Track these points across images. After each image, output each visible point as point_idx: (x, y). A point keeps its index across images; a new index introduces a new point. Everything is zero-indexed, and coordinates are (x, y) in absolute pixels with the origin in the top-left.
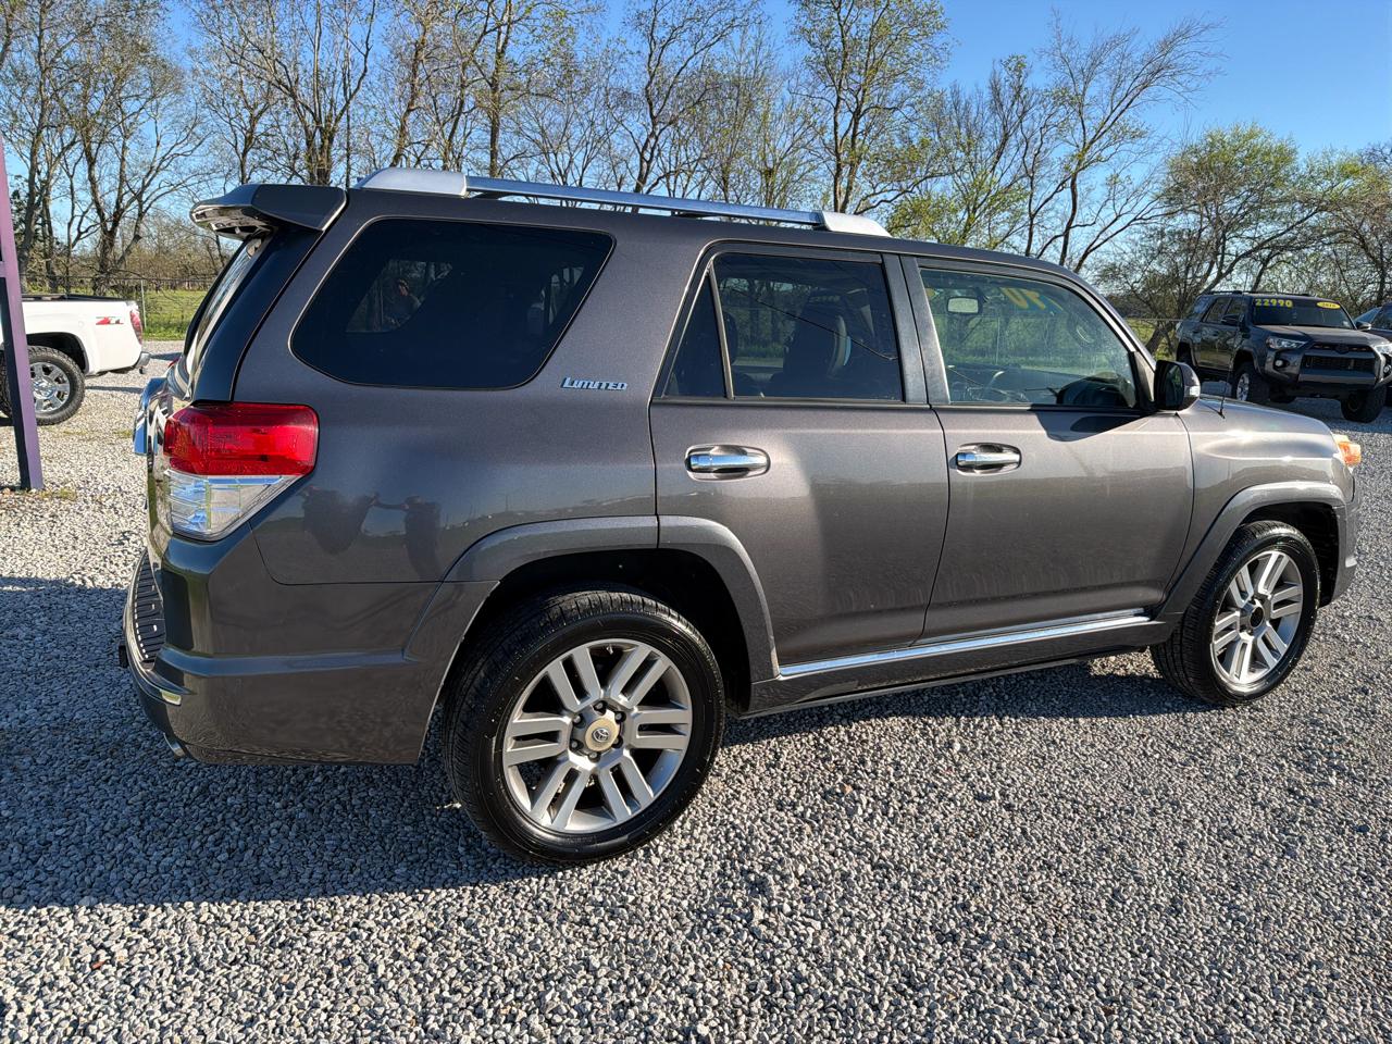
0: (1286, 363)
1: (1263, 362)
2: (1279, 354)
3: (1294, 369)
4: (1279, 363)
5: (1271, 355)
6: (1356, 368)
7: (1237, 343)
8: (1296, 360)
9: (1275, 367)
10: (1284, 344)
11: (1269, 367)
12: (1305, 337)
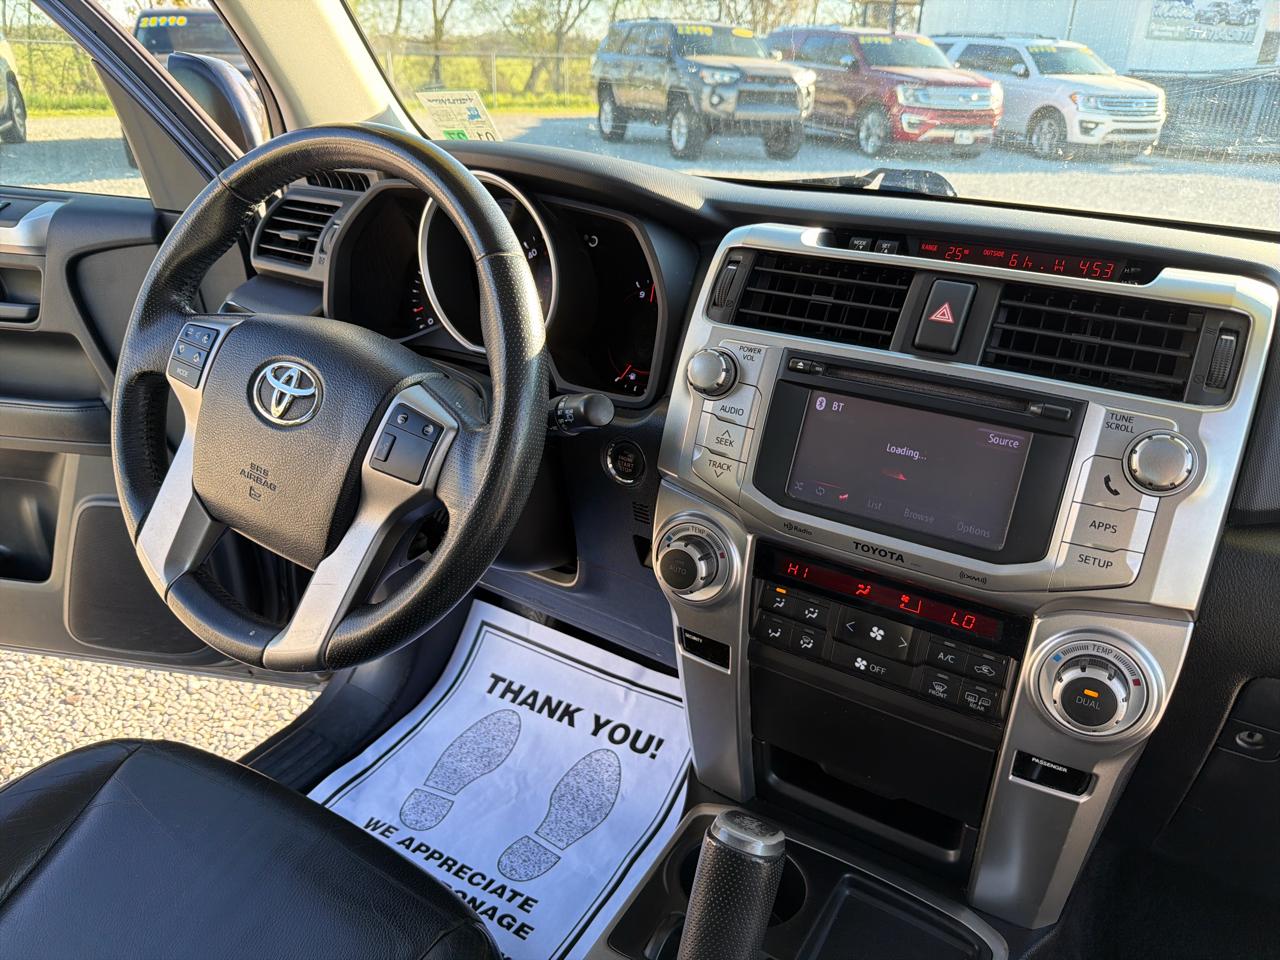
0: (722, 100)
1: (699, 99)
2: (714, 88)
3: (729, 105)
4: (715, 100)
5: (707, 91)
6: (782, 103)
7: (667, 79)
8: (731, 96)
9: (712, 105)
10: (718, 77)
11: (706, 105)
12: (736, 69)
